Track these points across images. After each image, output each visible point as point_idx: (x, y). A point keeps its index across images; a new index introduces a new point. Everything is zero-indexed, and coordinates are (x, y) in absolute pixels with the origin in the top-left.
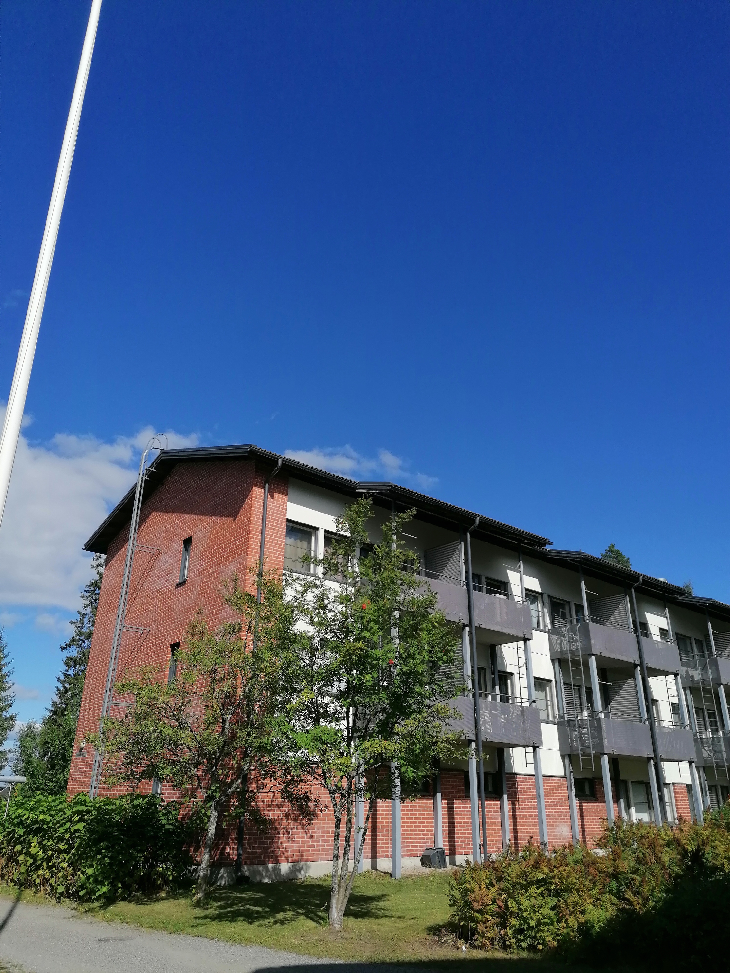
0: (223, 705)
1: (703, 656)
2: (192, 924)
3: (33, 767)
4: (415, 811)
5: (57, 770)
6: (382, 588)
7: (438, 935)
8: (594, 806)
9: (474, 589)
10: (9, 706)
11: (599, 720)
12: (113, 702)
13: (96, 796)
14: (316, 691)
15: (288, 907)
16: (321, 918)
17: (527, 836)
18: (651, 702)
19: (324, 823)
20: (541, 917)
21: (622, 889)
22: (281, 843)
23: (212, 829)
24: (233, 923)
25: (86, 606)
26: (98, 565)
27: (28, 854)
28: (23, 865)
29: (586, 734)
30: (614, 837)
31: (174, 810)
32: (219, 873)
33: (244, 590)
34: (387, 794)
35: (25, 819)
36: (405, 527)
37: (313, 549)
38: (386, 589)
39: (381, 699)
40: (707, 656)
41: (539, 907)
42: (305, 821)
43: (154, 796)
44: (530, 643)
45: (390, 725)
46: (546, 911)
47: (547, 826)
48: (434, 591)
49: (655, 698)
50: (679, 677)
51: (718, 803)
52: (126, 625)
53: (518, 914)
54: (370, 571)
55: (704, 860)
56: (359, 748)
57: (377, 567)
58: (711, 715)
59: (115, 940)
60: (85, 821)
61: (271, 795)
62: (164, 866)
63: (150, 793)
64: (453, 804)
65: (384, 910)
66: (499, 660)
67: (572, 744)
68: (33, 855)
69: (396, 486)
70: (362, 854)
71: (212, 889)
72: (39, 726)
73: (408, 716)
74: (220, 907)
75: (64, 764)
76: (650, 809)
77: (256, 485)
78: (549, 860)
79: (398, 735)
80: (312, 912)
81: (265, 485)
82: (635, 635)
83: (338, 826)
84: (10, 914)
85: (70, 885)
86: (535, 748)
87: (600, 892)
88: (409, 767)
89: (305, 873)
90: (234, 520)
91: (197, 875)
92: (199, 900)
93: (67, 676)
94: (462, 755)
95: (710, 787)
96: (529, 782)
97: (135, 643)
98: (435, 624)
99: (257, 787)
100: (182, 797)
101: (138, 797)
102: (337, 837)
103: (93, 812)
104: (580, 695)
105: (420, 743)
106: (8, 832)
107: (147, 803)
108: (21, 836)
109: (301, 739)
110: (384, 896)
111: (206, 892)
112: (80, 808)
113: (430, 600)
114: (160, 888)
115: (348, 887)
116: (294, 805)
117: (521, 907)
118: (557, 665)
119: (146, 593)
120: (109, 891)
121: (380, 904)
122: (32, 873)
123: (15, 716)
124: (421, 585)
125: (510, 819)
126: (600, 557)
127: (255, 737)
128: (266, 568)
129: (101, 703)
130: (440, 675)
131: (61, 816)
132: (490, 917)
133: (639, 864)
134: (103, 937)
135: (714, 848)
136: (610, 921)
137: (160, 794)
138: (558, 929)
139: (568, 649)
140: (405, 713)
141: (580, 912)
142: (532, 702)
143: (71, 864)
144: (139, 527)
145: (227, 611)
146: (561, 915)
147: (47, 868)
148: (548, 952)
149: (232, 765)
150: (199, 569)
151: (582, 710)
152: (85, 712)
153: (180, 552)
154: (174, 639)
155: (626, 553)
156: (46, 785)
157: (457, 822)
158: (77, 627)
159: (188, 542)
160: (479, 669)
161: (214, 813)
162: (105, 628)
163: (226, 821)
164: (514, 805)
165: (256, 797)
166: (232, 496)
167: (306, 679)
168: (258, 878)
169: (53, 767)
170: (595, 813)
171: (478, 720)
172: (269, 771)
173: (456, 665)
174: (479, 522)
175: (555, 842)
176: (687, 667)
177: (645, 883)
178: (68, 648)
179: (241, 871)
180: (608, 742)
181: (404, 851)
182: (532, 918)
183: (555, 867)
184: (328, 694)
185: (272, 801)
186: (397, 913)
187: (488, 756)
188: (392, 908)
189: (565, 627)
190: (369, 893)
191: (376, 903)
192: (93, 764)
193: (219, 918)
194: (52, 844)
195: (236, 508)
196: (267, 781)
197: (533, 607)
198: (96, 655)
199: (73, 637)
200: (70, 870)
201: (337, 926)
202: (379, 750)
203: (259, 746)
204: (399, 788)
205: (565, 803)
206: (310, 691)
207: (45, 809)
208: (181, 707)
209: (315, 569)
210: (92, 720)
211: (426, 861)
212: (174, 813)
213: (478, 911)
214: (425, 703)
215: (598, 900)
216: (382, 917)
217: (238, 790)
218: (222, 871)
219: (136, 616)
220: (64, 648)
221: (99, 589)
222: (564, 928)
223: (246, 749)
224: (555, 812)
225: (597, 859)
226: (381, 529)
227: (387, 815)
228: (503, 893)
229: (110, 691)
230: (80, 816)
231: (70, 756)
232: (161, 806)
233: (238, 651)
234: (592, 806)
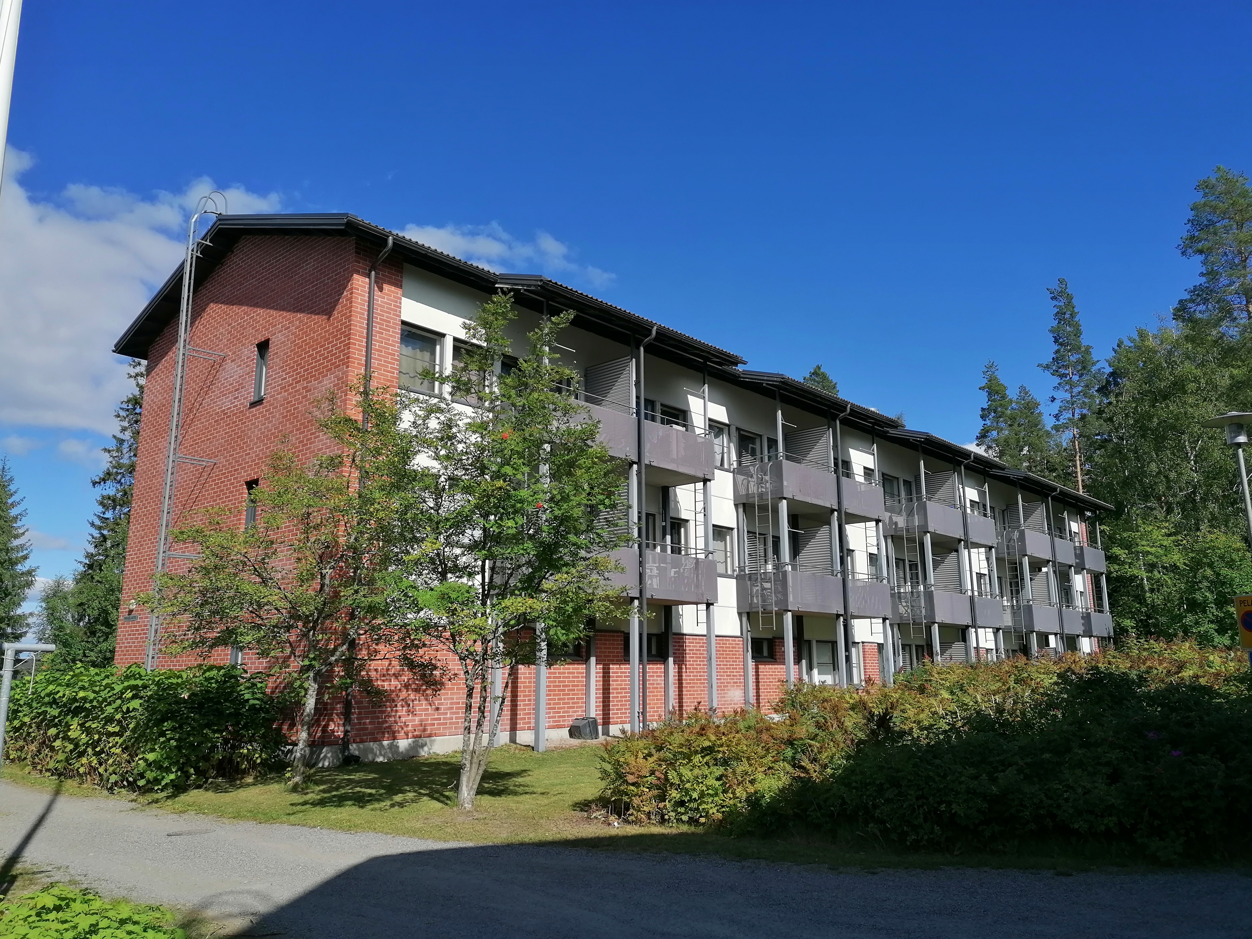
0: (321, 557)
1: (911, 500)
2: (288, 812)
3: (66, 634)
4: (564, 677)
5: (99, 637)
6: (530, 413)
7: (586, 811)
8: (772, 669)
9: (646, 418)
10: (25, 558)
11: (785, 573)
12: (171, 553)
13: (155, 668)
14: (443, 540)
15: (408, 788)
16: (448, 798)
17: (693, 702)
18: (846, 552)
19: (452, 694)
20: (705, 789)
21: (798, 756)
22: (400, 717)
23: (310, 703)
24: (340, 809)
25: (124, 429)
26: (137, 375)
27: (66, 738)
28: (61, 751)
29: (769, 589)
30: (793, 702)
31: (259, 682)
32: (321, 753)
33: (345, 413)
34: (530, 659)
35: (60, 697)
36: (561, 336)
37: (438, 362)
38: (535, 415)
39: (526, 550)
40: (915, 499)
41: (702, 778)
42: (429, 692)
43: (234, 667)
44: (710, 485)
45: (536, 581)
46: (711, 781)
47: (718, 690)
48: (596, 418)
49: (851, 548)
50: (880, 524)
51: (911, 664)
52: (181, 456)
53: (679, 785)
54: (513, 392)
55: (891, 724)
56: (497, 607)
57: (522, 387)
58: (913, 566)
59: (189, 833)
60: (141, 698)
61: (387, 663)
62: (250, 747)
63: (228, 663)
64: (609, 669)
65: (524, 786)
66: (672, 505)
67: (752, 600)
68: (73, 740)
69: (550, 281)
70: (499, 727)
71: (312, 771)
72: (69, 584)
73: (558, 569)
74: (324, 791)
75: (107, 630)
76: (834, 670)
77: (358, 272)
78: (718, 727)
79: (546, 592)
80: (437, 791)
81: (370, 271)
82: (835, 475)
83: (470, 695)
84: (48, 809)
85: (126, 773)
86: (709, 605)
87: (773, 760)
88: (559, 628)
89: (429, 749)
90: (329, 319)
91: (293, 756)
92: (296, 786)
93: (104, 520)
94: (623, 613)
95: (904, 646)
96: (700, 643)
97: (195, 478)
98: (596, 460)
99: (368, 654)
100: (270, 668)
101: (211, 668)
102: (469, 707)
103: (151, 687)
104: (765, 545)
105: (572, 601)
106: (38, 713)
107: (224, 675)
108: (55, 717)
109: (423, 597)
110: (525, 771)
111: (304, 775)
112: (132, 682)
113: (591, 430)
114: (245, 773)
115: (481, 763)
116: (415, 673)
117: (683, 778)
118: (741, 510)
119: (207, 413)
120: (178, 777)
121: (520, 780)
122: (74, 761)
123: (34, 571)
124: (579, 411)
125: (674, 684)
126: (802, 381)
127: (364, 596)
128: (374, 384)
129: (154, 554)
130: (600, 522)
131: (109, 692)
132: (648, 790)
133: (819, 729)
134: (176, 830)
135: (903, 711)
136: (782, 791)
137: (241, 665)
138: (724, 800)
139: (755, 492)
140: (555, 566)
141: (749, 782)
142: (708, 553)
143: (125, 749)
144: (192, 323)
145: (322, 440)
146: (727, 785)
147: (94, 755)
148: (711, 825)
149: (335, 629)
150: (281, 384)
151: (766, 562)
152: (132, 566)
153: (253, 360)
154: (250, 474)
155: (833, 377)
156: (85, 656)
157: (613, 689)
158: (114, 457)
159: (263, 347)
160: (648, 515)
161: (313, 684)
162: (152, 459)
163: (329, 693)
164: (680, 669)
165: (367, 665)
166: (324, 285)
167: (430, 526)
168: (370, 757)
169: (93, 633)
170: (772, 675)
171: (644, 574)
172: (383, 635)
173: (620, 510)
174: (657, 332)
175: (725, 708)
176: (892, 513)
177: (824, 750)
178: (102, 483)
179: (349, 749)
180: (794, 598)
181: (549, 722)
182: (694, 790)
183: (724, 734)
184: (458, 545)
185: (388, 670)
186: (539, 790)
187: (654, 614)
188: (534, 784)
189: (754, 466)
190: (507, 769)
191: (514, 779)
192: (147, 629)
193: (322, 803)
194: (98, 727)
195: (331, 303)
196: (380, 647)
197: (716, 441)
198: (143, 494)
199: (108, 469)
200: (125, 756)
201: (468, 806)
202: (522, 610)
203: (370, 606)
204: (545, 652)
205: (739, 665)
206: (434, 541)
207: (87, 685)
208: (264, 559)
209: (440, 389)
210: (143, 575)
211: (574, 732)
212: (259, 685)
213: (633, 784)
214: (580, 555)
215: (770, 768)
216: (522, 794)
217: (344, 657)
218: (324, 750)
219: (196, 444)
220: (96, 482)
221: (141, 407)
222: (731, 799)
223: (353, 610)
224: (727, 676)
225: (772, 725)
226: (529, 339)
227: (530, 682)
228: (663, 763)
229: (166, 539)
230: (134, 692)
231: (114, 621)
232: (243, 678)
233: (339, 491)
234: (769, 669)
